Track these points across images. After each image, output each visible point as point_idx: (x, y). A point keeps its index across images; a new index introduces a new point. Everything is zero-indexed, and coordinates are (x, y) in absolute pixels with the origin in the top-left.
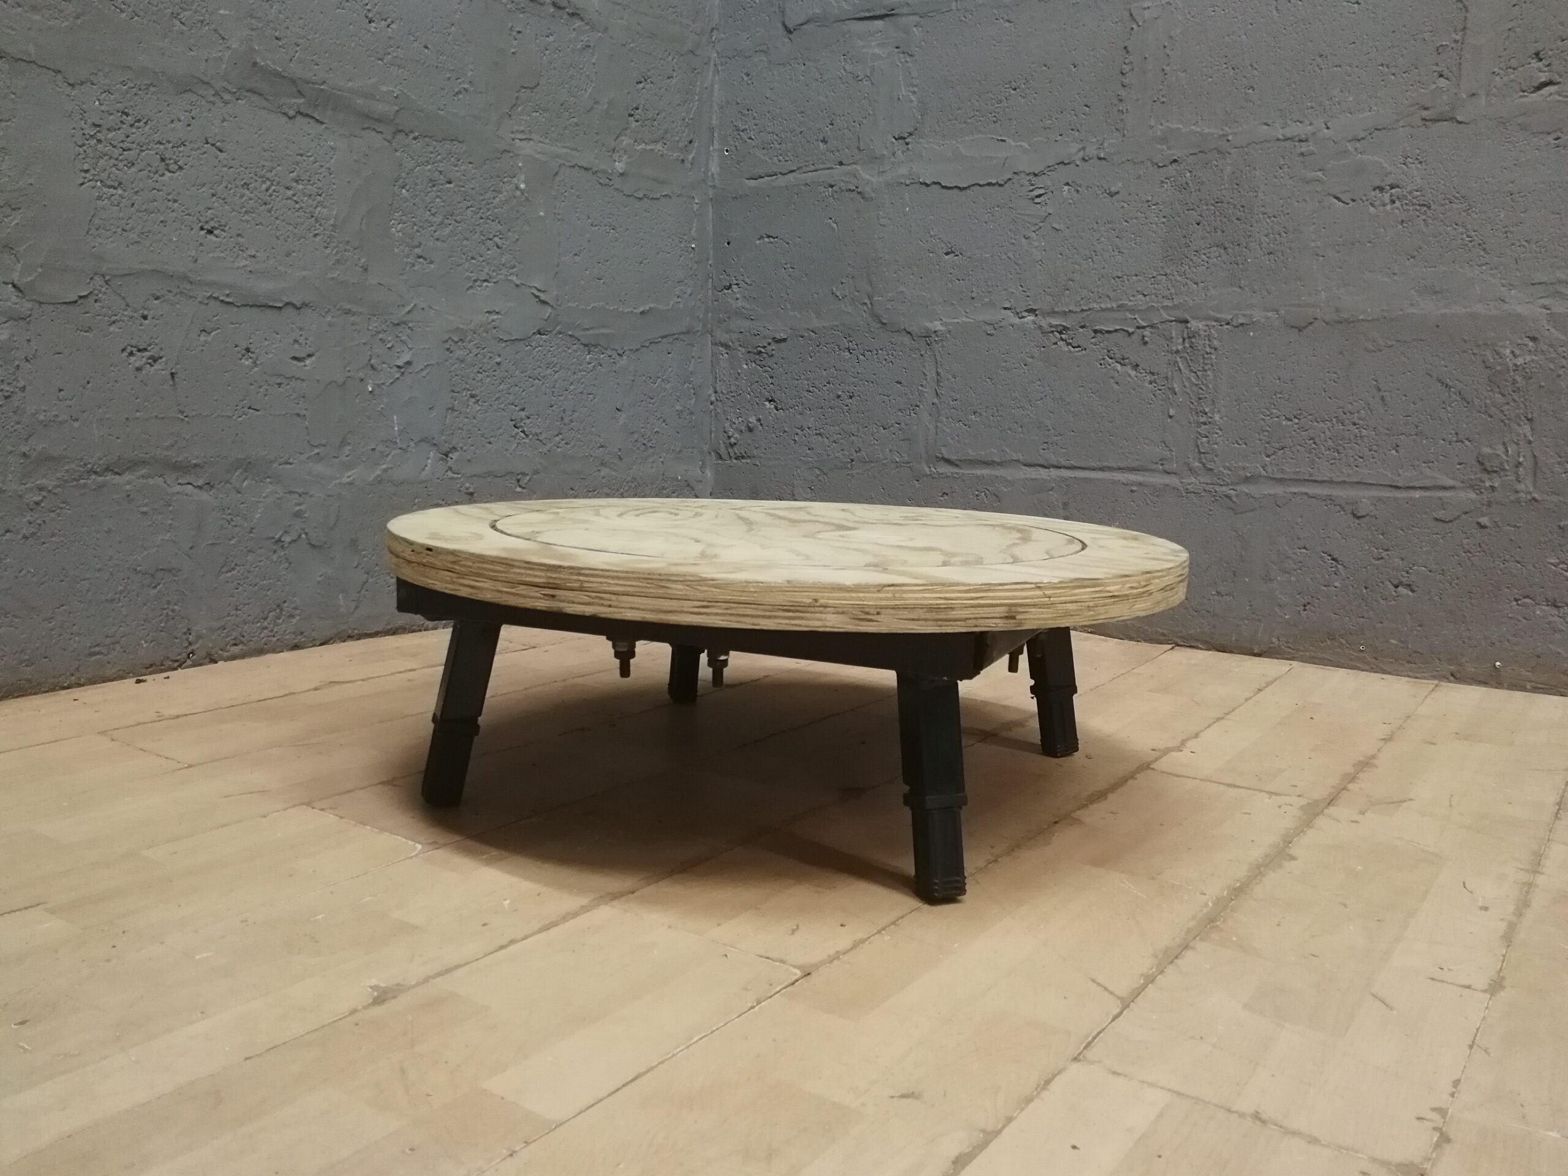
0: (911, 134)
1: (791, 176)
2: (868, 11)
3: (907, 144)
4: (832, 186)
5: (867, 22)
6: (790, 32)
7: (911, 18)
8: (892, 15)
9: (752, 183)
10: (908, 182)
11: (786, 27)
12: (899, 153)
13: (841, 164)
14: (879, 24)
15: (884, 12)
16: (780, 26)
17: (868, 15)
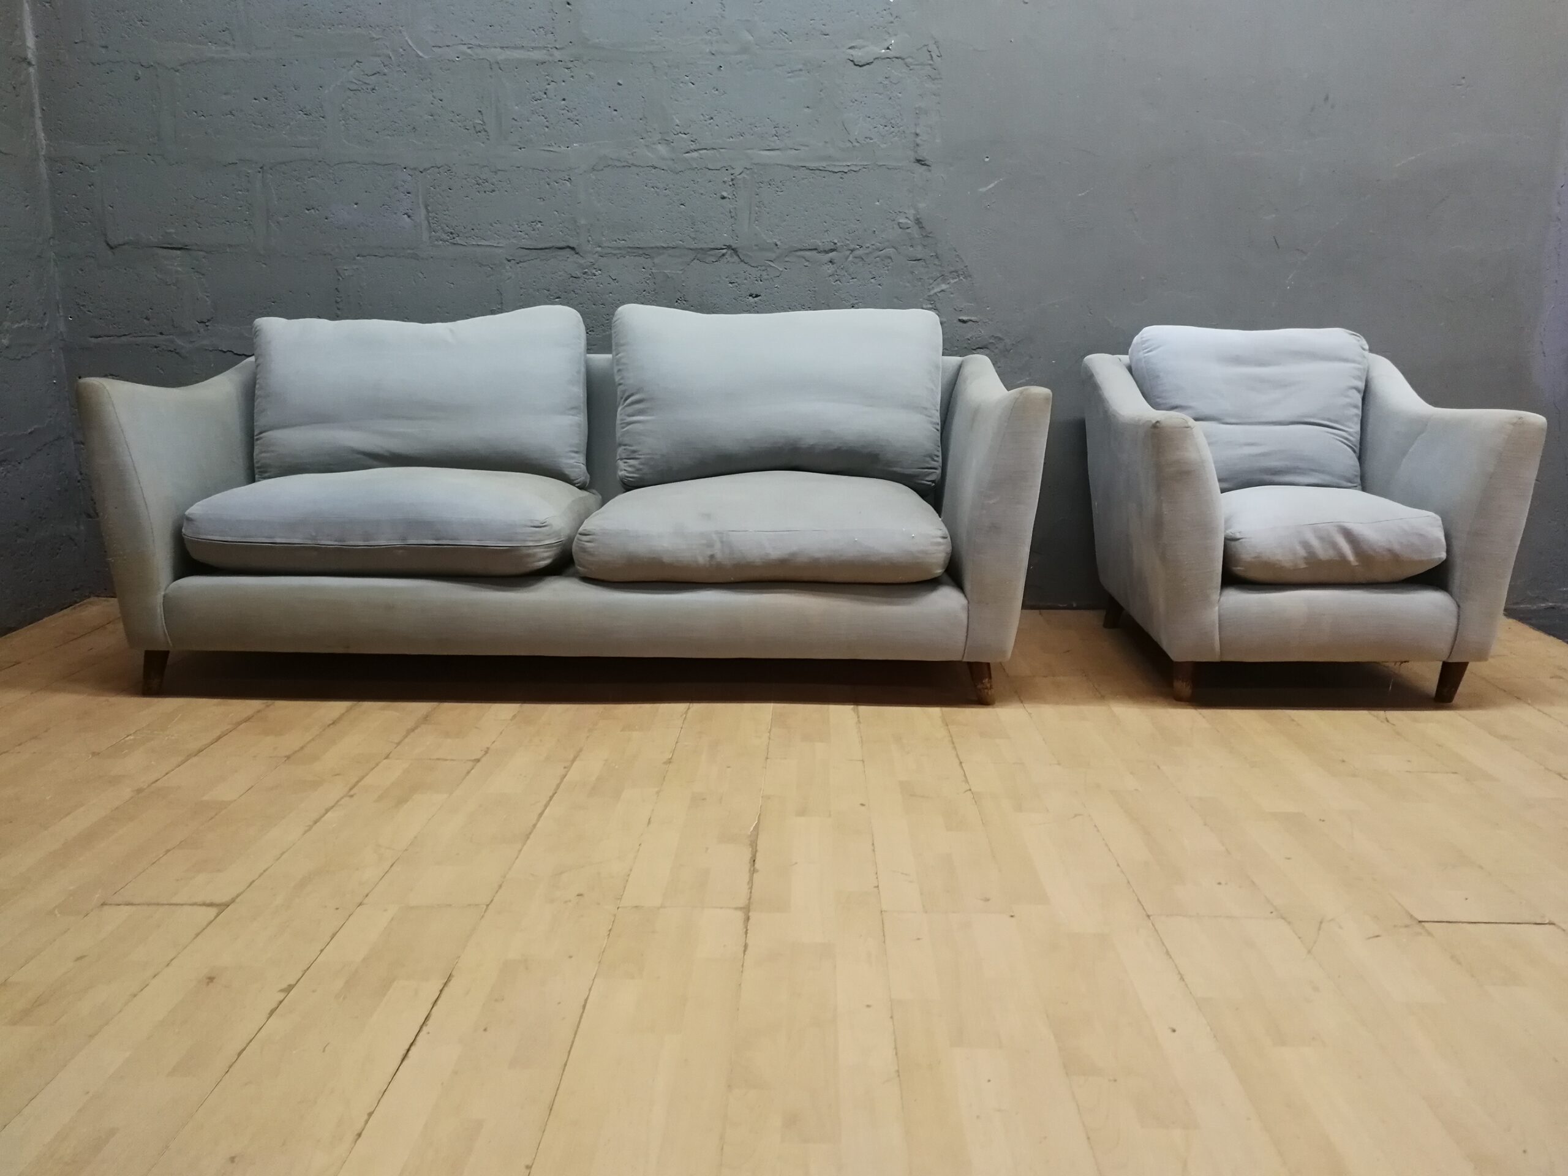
0: (208, 321)
1: (124, 339)
2: (169, 244)
3: (207, 326)
4: (156, 347)
5: (170, 251)
6: (112, 248)
7: (201, 253)
8: (186, 249)
9: (93, 340)
10: (211, 349)
11: (108, 244)
12: (202, 330)
13: (161, 334)
14: (178, 252)
15: (180, 246)
16: (105, 244)
17: (169, 246)
